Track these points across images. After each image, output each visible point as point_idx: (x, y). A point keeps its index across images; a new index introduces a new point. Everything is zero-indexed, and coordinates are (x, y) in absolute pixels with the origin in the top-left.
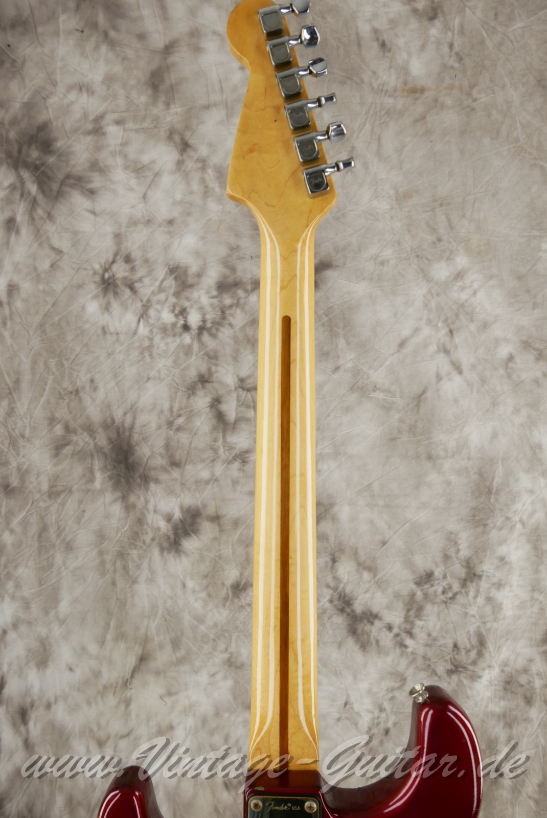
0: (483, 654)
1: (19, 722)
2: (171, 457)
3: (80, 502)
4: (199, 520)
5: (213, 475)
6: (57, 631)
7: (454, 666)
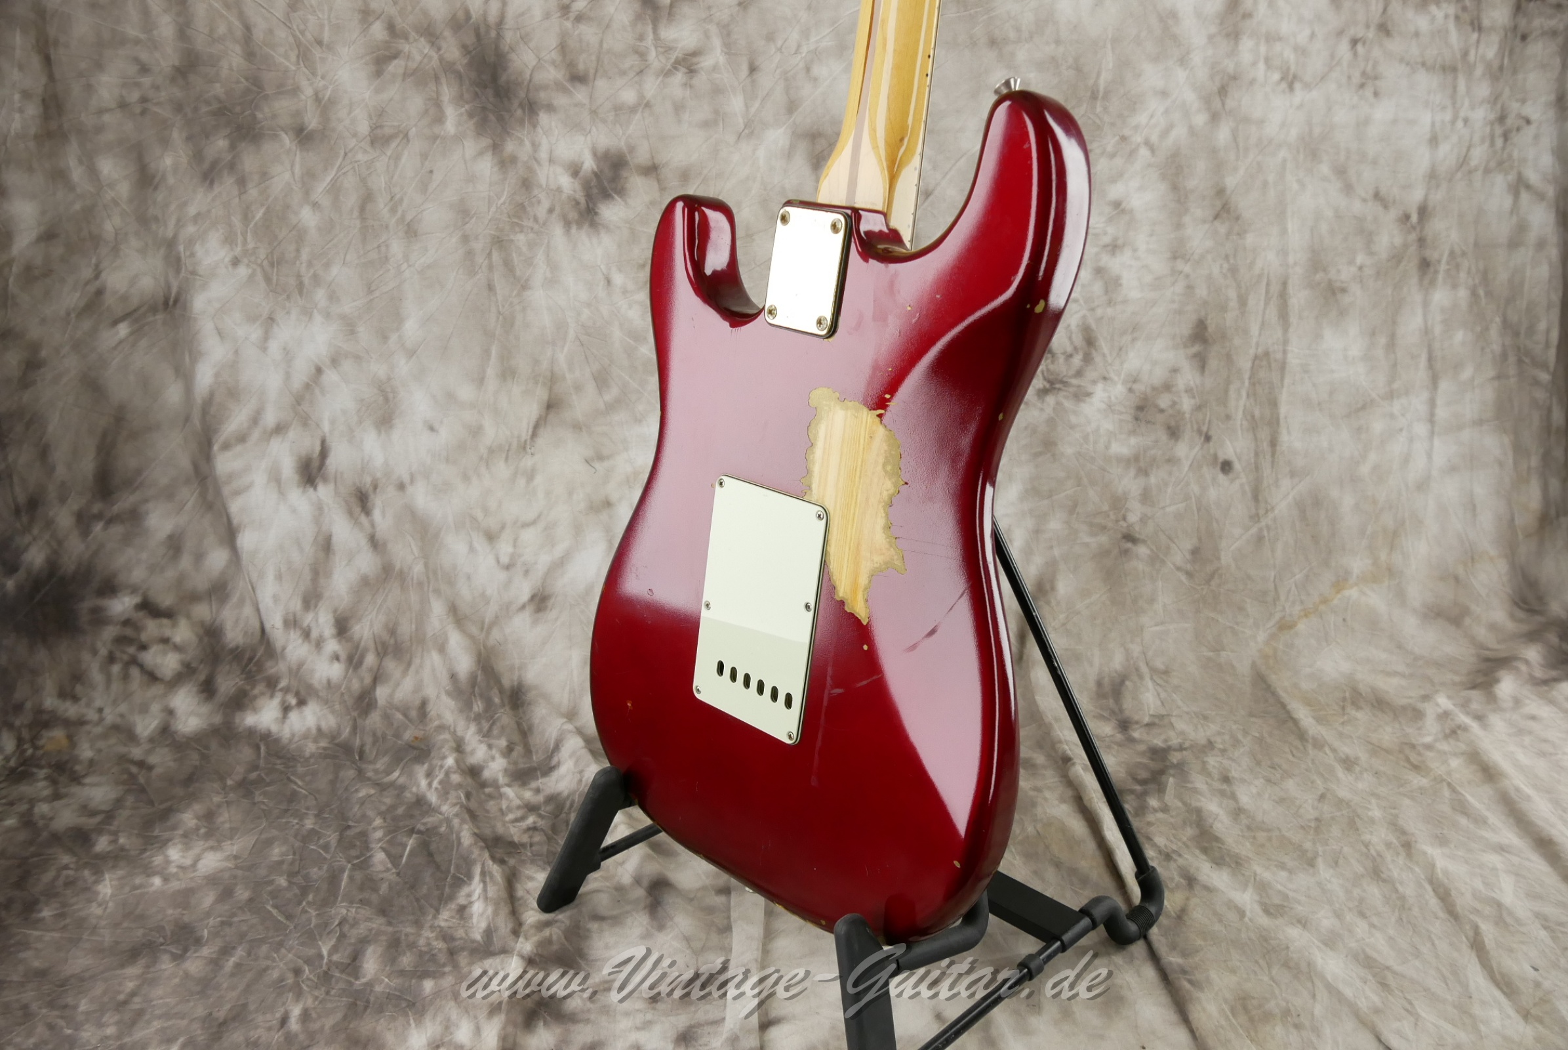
0: (1093, 359)
1: (357, 510)
2: (571, 65)
3: (424, 156)
4: (625, 174)
5: (641, 96)
6: (403, 367)
7: (1049, 381)
